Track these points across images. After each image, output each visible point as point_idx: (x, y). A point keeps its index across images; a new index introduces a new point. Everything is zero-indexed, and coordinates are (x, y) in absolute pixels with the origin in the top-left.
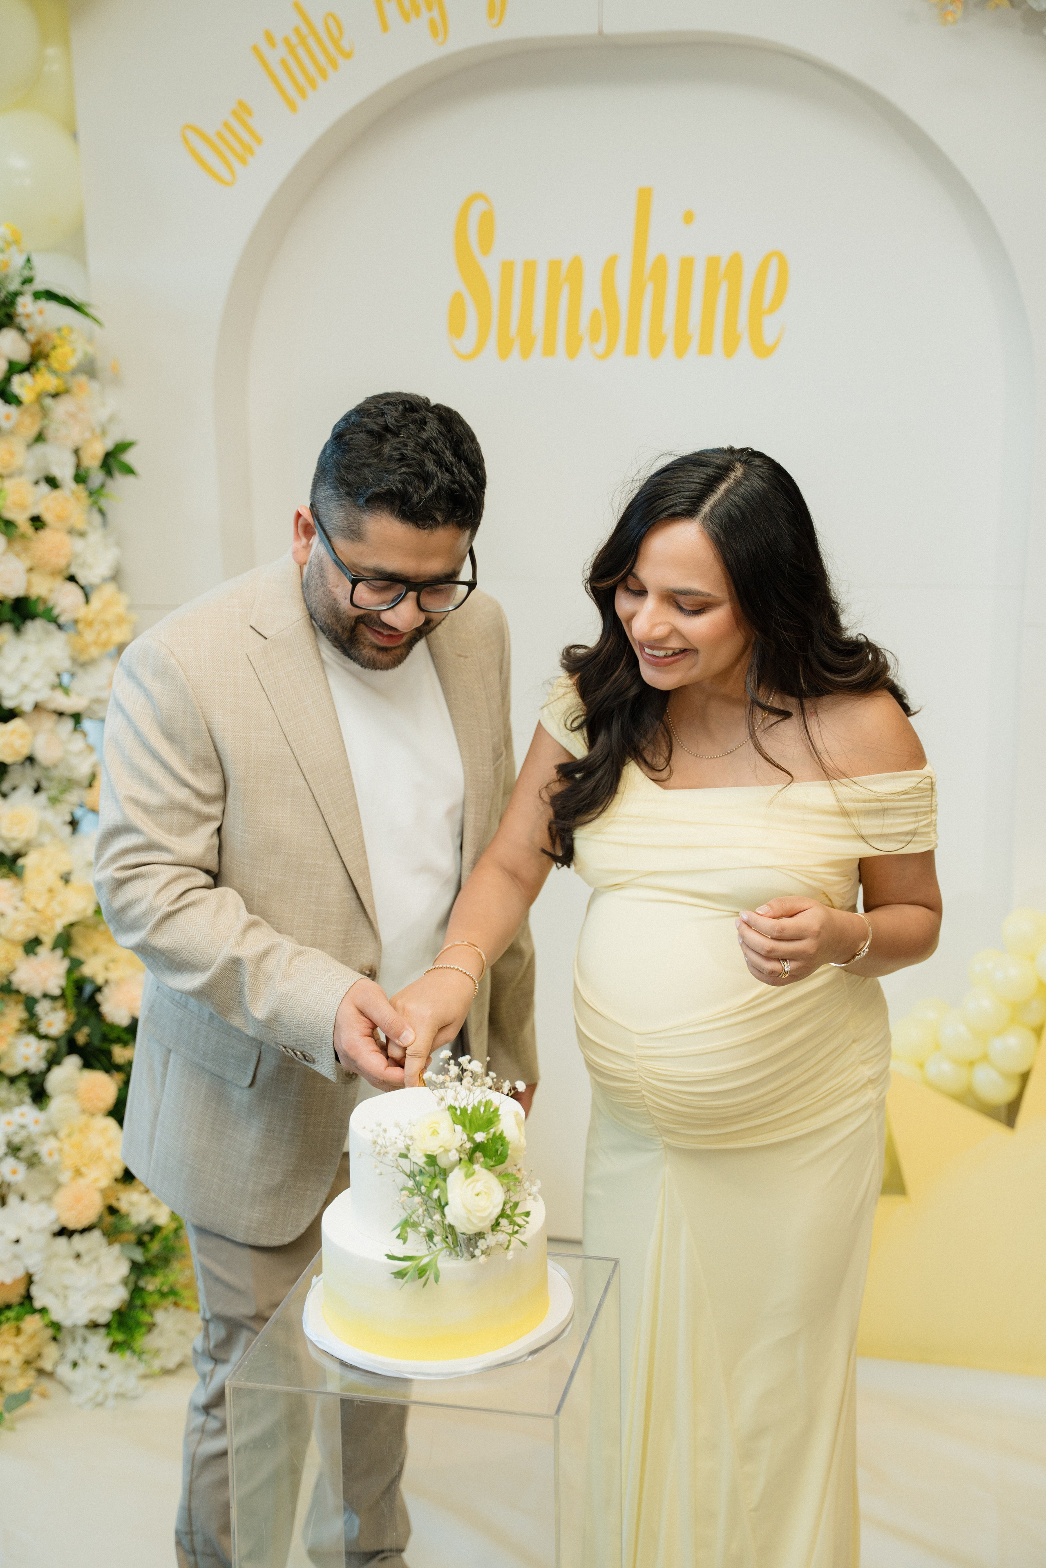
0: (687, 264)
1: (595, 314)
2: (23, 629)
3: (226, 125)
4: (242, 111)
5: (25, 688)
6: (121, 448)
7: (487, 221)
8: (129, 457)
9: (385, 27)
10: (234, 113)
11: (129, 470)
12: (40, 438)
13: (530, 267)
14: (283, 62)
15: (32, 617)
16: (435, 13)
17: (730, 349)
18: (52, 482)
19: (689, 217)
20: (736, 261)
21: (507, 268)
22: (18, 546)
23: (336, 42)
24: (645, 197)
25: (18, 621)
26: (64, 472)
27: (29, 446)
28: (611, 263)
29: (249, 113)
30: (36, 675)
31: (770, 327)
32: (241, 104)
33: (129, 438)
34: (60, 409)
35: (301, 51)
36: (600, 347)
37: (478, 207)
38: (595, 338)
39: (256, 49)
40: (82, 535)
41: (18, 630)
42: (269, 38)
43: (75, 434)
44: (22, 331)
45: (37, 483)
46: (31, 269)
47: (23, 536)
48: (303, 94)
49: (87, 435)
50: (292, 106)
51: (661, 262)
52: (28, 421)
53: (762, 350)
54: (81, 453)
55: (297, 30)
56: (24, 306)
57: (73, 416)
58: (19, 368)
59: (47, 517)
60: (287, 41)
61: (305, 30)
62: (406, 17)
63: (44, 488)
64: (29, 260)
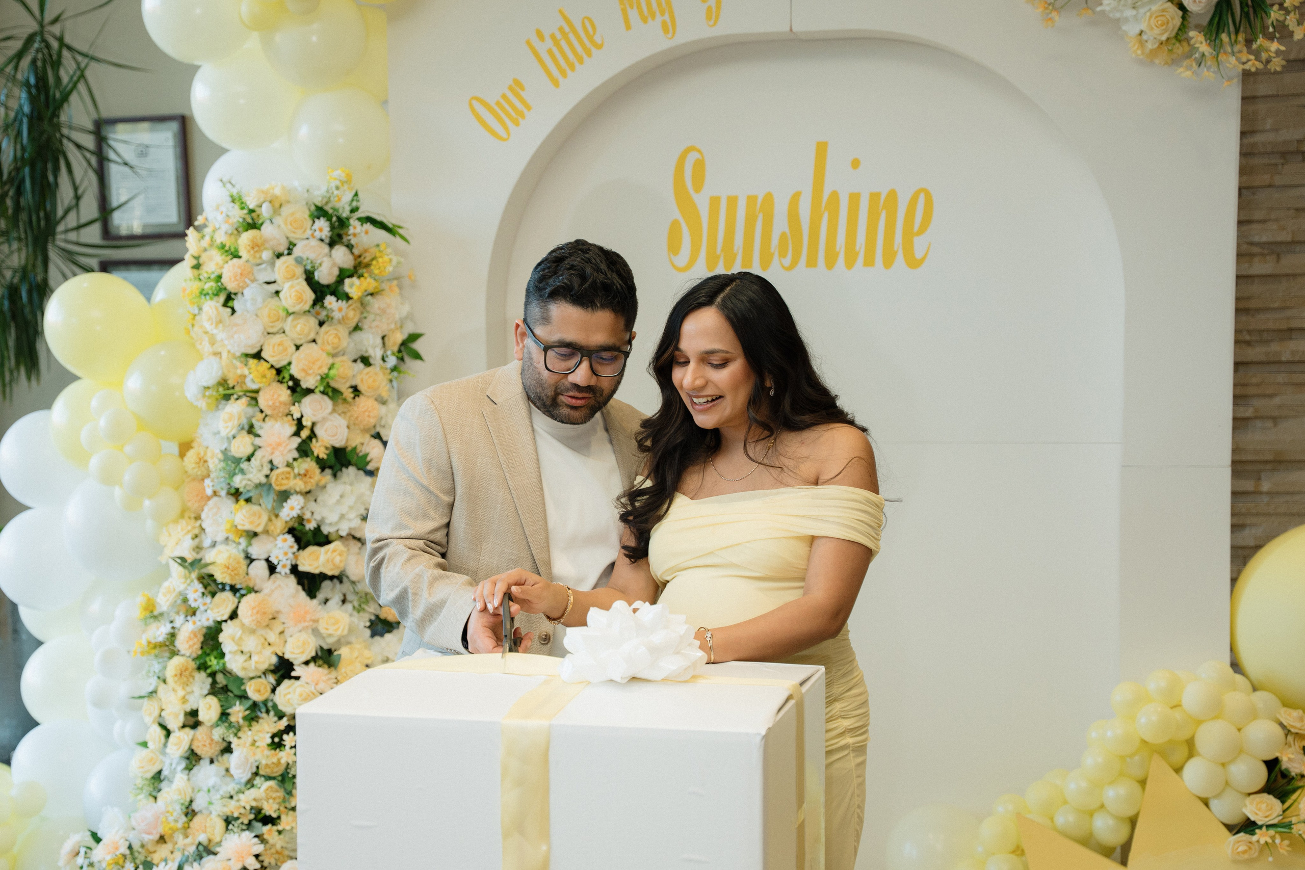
0: (854, 198)
1: (783, 235)
2: (339, 474)
3: (504, 96)
4: (517, 86)
5: (342, 517)
6: (414, 337)
7: (700, 166)
8: (417, 346)
9: (628, 27)
10: (510, 88)
11: (417, 356)
12: (357, 328)
13: (732, 201)
14: (550, 52)
15: (347, 464)
16: (667, 17)
17: (888, 262)
18: (366, 361)
19: (856, 164)
20: (893, 195)
21: (715, 202)
22: (341, 408)
23: (591, 38)
24: (822, 149)
25: (338, 466)
26: (376, 353)
27: (350, 333)
28: (795, 198)
29: (522, 88)
30: (351, 508)
31: (920, 245)
32: (516, 82)
33: (419, 331)
34: (376, 304)
35: (563, 43)
36: (787, 261)
37: (693, 157)
38: (783, 254)
39: (528, 43)
40: (384, 403)
41: (335, 476)
42: (540, 35)
43: (384, 326)
44: (350, 247)
45: (355, 361)
46: (358, 201)
47: (345, 400)
48: (564, 74)
49: (393, 326)
50: (556, 83)
51: (835, 195)
52: (351, 314)
53: (914, 263)
54: (386, 339)
55: (561, 29)
56: (355, 228)
57: (384, 311)
58: (348, 274)
59: (361, 387)
60: (553, 37)
61: (567, 29)
62: (645, 20)
63: (360, 365)
64: (356, 194)
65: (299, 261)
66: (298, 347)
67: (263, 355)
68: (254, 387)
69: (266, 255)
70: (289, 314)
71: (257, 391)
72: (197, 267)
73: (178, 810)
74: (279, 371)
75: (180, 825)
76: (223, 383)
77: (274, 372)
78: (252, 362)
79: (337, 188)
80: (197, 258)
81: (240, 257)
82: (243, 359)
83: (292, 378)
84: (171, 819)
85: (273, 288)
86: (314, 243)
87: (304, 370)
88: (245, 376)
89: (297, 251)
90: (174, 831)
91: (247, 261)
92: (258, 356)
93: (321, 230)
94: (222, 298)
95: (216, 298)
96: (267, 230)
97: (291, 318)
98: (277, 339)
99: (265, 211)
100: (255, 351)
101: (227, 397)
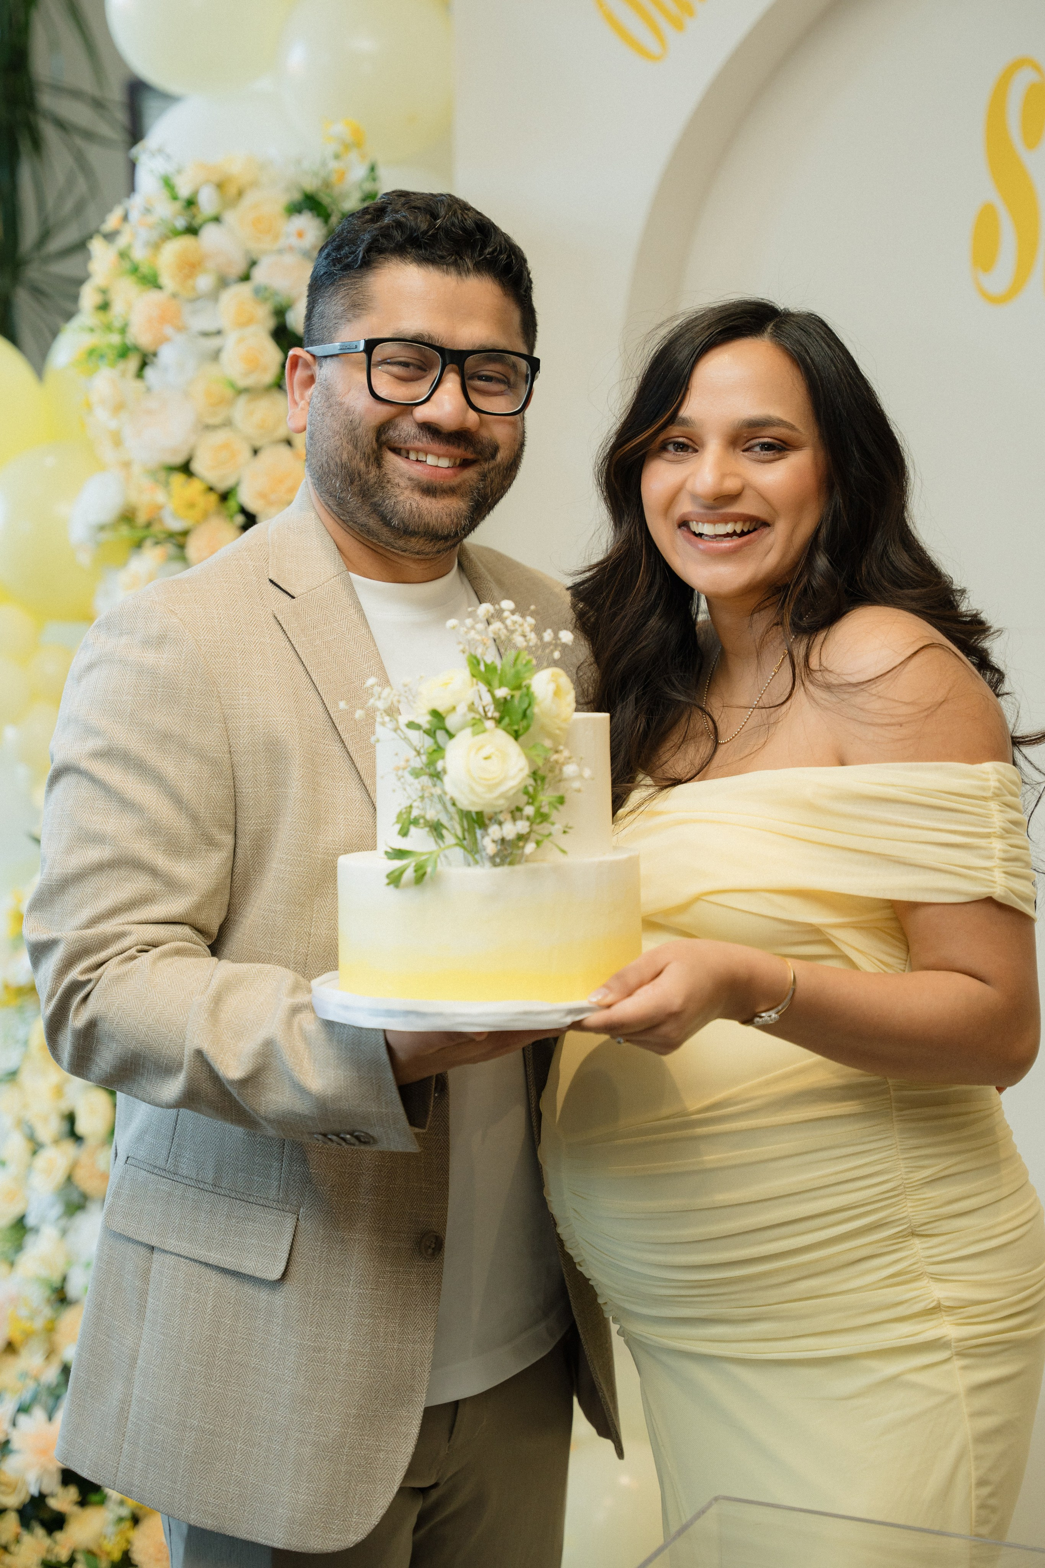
46: (373, 178)
64: (373, 169)
65: (261, 293)
66: (256, 452)
67: (196, 466)
68: (176, 525)
69: (204, 282)
70: (241, 391)
71: (185, 533)
72: (104, 307)
73: (37, 1296)
74: (225, 497)
75: (39, 1324)
76: (127, 517)
77: (213, 498)
78: (178, 479)
79: (337, 157)
80: (104, 291)
81: (159, 287)
82: (162, 475)
83: (243, 511)
84: (24, 1312)
85: (213, 343)
86: (289, 259)
87: (263, 495)
88: (160, 508)
89: (259, 275)
90: (28, 1335)
91: (174, 296)
92: (186, 469)
93: (300, 235)
94: (133, 363)
95: (121, 365)
96: (210, 235)
97: (242, 401)
98: (220, 437)
99: (208, 202)
100: (179, 459)
101: (139, 545)
